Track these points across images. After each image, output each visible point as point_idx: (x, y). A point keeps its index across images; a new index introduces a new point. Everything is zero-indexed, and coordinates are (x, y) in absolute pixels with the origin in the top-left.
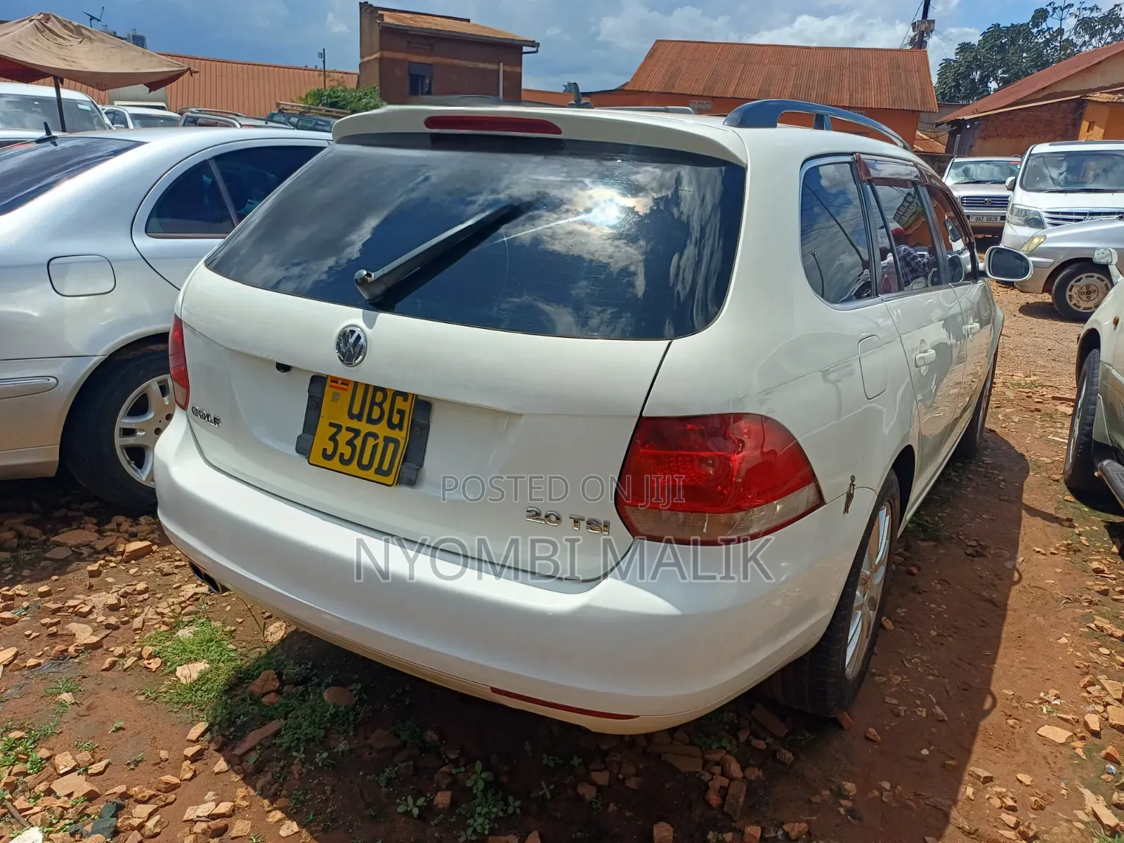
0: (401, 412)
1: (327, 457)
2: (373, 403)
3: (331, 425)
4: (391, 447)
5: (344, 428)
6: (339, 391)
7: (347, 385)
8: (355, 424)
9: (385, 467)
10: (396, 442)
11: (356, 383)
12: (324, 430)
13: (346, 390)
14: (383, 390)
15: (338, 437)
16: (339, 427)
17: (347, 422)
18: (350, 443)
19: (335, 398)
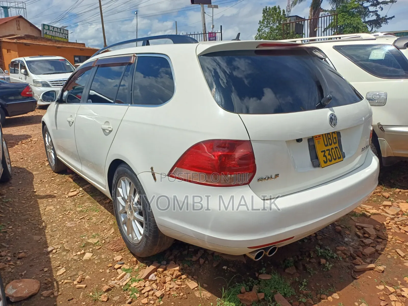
0: (335, 138)
1: (325, 162)
2: (329, 139)
3: (322, 152)
4: (337, 149)
5: (326, 151)
6: (318, 140)
7: (320, 137)
8: (327, 148)
9: (339, 156)
10: (337, 147)
11: (322, 135)
12: (320, 155)
13: (320, 139)
14: (329, 134)
15: (326, 154)
16: (324, 151)
17: (326, 148)
18: (329, 154)
19: (319, 142)
